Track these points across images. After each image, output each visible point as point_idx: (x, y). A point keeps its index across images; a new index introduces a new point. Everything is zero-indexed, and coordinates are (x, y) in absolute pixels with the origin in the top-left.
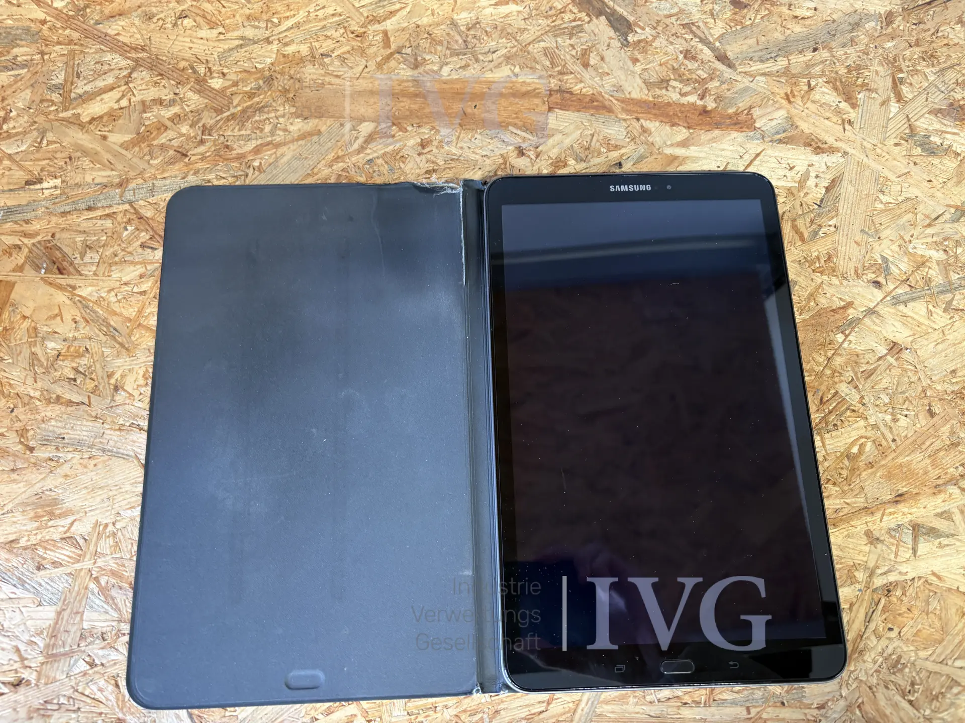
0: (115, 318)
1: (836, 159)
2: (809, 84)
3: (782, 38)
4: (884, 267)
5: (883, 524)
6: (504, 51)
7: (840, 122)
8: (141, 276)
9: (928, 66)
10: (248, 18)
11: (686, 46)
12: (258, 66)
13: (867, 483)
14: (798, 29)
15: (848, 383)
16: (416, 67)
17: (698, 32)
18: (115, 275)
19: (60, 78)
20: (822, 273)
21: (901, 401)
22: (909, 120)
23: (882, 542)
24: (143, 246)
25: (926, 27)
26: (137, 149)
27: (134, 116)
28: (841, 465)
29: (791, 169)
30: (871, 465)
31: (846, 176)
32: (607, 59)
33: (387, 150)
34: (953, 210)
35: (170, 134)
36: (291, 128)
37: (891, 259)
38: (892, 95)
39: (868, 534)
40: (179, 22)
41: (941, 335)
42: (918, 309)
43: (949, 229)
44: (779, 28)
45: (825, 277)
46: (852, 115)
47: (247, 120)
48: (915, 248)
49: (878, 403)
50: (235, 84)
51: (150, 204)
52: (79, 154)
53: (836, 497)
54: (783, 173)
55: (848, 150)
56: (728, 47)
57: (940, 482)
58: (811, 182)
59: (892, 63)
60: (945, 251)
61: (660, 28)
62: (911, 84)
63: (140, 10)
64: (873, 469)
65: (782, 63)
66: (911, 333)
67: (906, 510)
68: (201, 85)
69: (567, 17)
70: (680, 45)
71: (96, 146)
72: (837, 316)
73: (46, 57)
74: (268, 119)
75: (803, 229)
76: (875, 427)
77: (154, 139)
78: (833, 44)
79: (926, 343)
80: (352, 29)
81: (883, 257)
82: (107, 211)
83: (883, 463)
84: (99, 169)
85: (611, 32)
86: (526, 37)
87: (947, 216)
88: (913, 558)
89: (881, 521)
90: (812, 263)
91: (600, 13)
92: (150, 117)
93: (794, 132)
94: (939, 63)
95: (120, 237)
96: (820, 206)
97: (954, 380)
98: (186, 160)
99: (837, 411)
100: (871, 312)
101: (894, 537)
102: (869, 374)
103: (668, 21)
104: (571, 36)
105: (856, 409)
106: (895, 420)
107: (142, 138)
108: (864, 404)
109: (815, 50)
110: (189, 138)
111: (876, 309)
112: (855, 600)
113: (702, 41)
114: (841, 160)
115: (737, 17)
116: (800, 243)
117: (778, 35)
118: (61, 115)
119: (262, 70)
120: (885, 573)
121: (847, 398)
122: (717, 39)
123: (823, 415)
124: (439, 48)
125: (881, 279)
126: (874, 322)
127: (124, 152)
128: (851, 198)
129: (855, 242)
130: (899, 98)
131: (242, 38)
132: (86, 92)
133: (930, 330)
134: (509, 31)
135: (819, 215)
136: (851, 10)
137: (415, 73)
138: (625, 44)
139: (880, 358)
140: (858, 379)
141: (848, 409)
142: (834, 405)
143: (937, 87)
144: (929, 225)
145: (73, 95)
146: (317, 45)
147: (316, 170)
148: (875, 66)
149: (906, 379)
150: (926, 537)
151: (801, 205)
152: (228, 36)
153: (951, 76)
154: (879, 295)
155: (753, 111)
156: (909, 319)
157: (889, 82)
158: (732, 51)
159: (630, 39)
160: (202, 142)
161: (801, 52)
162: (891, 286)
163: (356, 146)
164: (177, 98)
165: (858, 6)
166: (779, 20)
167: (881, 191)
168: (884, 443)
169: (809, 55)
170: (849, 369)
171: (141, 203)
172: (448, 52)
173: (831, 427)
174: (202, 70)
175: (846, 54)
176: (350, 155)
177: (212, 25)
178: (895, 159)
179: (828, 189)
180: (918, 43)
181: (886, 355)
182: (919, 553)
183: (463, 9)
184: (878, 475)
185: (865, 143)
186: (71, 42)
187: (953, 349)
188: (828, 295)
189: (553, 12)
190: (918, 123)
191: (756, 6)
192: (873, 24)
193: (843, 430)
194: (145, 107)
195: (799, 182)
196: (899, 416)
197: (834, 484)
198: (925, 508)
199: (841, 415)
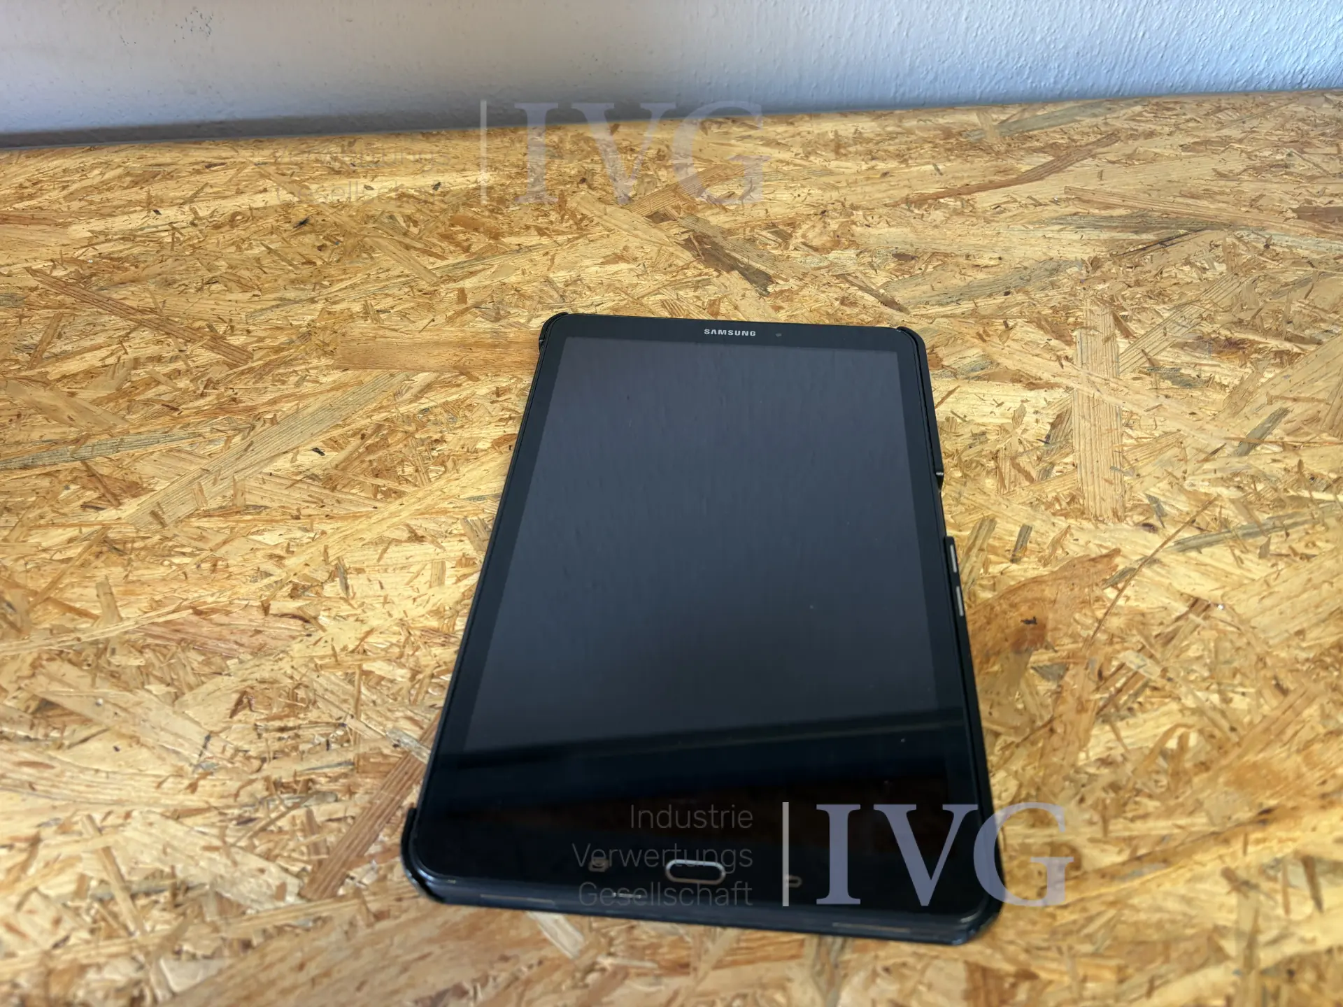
0: (14, 591)
1: (1058, 394)
2: (1006, 324)
3: (962, 284)
4: (1155, 506)
5: (1248, 859)
6: (611, 304)
7: (1054, 358)
8: (70, 541)
9: (1157, 304)
10: (293, 282)
11: (841, 294)
12: (294, 323)
13: (1205, 794)
14: (981, 276)
15: (1139, 651)
16: (497, 319)
17: (855, 281)
18: (33, 540)
19: (37, 339)
20: (1066, 516)
21: (1227, 673)
22: (1146, 354)
23: (1255, 887)
24: (85, 506)
25: (1147, 268)
26: (112, 404)
27: (121, 373)
28: (1154, 767)
29: (999, 405)
30: (1204, 766)
31: (1076, 411)
32: (742, 309)
33: (449, 399)
34: (1236, 443)
35: (162, 388)
36: (323, 379)
37: (1162, 499)
38: (1117, 332)
39: (1228, 875)
40: (206, 287)
41: (1265, 587)
42: (1219, 556)
43: (1237, 464)
44: (957, 275)
45: (1072, 521)
46: (1069, 351)
47: (267, 374)
48: (1193, 485)
49: (1192, 677)
50: (261, 340)
51: (111, 460)
52: (33, 411)
53: (1158, 817)
54: (990, 409)
55: (1071, 385)
56: (896, 293)
57: (1329, 787)
58: (1029, 418)
59: (1110, 302)
60: (1239, 487)
61: (807, 280)
62: (1139, 321)
63: (158, 278)
64: (1211, 773)
65: (966, 306)
66: (1217, 585)
67: (1283, 834)
68: (216, 342)
69: (690, 273)
70: (834, 293)
71: (60, 404)
72: (1100, 566)
73: (24, 320)
74: (295, 371)
75: (1029, 468)
76: (1199, 711)
77: (139, 394)
78: (1029, 288)
79: (1243, 597)
80: (421, 287)
81: (1149, 497)
82: (48, 469)
83: (1224, 762)
84: (54, 426)
85: (748, 285)
86: (639, 291)
87: (1228, 450)
88: (1317, 914)
89: (1245, 852)
90: (1049, 505)
91: (731, 269)
92: (141, 373)
93: (995, 370)
94: (1171, 300)
95: (56, 494)
96: (1046, 443)
97: (1304, 645)
98: (176, 414)
99: (1128, 689)
100: (1150, 561)
101: (1274, 879)
102: (1168, 639)
103: (817, 273)
104: (696, 288)
105: (1159, 685)
106: (1227, 701)
107: (120, 393)
108: (1170, 680)
109: (1007, 294)
110: (185, 391)
111: (1157, 556)
112: (1231, 991)
113: (861, 288)
114: (1065, 396)
115: (905, 268)
116: (1027, 483)
117: (957, 281)
118: (24, 374)
119: (300, 326)
120: (1275, 942)
121: (1141, 671)
122: (881, 287)
123: (1106, 695)
124: (528, 303)
125: (1154, 521)
126: (1159, 574)
127: (93, 408)
128: (1088, 435)
129: (1106, 480)
130: (1127, 334)
131: (281, 299)
132: (65, 352)
133: (1246, 581)
134: (618, 285)
135: (1048, 453)
136: (1044, 258)
137: (496, 326)
138: (764, 294)
139: (1178, 619)
140: (1151, 645)
141: (1145, 685)
142: (1123, 680)
143: (1174, 322)
144: (1206, 460)
145: (46, 354)
146: (373, 302)
147: (348, 421)
148: (1087, 305)
149: (1228, 645)
150: (1330, 876)
151: (1021, 442)
152: (263, 298)
153: (1192, 311)
154: (1155, 540)
155: (936, 350)
156: (1209, 568)
157: (1110, 320)
158: (900, 296)
159: (770, 289)
160: (203, 395)
161: (990, 296)
162: (1171, 530)
163: (408, 396)
164: (182, 355)
165: (1053, 254)
166: (957, 269)
167: (1127, 425)
168: (1217, 733)
169: (1000, 299)
170: (1134, 632)
171: (99, 459)
172: (540, 306)
173: (1124, 712)
174: (221, 329)
175: (1047, 296)
176: (400, 404)
177: (245, 288)
178: (1138, 393)
179: (1053, 425)
180: (1138, 283)
181: (1186, 613)
182: (1326, 905)
183: (561, 268)
184: (1221, 780)
185: (1093, 378)
186: (62, 305)
187: (1288, 603)
188: (1082, 542)
189: (673, 268)
190: (1159, 357)
191: (925, 258)
192: (1076, 269)
193: (1145, 716)
194: (136, 363)
195: (1013, 418)
196: (1231, 695)
197: (1150, 796)
198: (1314, 829)
199: (1137, 694)
